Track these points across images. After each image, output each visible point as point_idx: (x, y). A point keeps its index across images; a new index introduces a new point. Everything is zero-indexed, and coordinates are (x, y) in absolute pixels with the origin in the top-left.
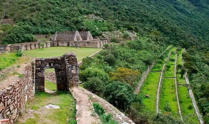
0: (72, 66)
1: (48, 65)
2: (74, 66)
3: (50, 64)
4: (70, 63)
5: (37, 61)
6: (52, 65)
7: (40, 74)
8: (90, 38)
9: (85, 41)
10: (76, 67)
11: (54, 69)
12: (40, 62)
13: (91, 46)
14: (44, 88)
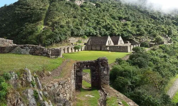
0: (104, 68)
1: (86, 67)
2: (106, 68)
3: (87, 66)
4: (103, 66)
5: (77, 63)
6: (88, 67)
7: (79, 74)
8: (121, 43)
9: (116, 45)
10: (107, 69)
11: (90, 69)
12: (80, 64)
13: (122, 51)
14: (81, 85)
